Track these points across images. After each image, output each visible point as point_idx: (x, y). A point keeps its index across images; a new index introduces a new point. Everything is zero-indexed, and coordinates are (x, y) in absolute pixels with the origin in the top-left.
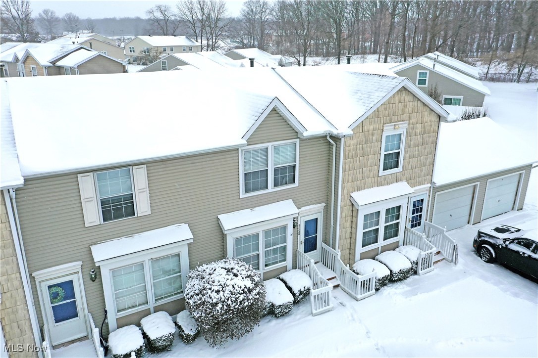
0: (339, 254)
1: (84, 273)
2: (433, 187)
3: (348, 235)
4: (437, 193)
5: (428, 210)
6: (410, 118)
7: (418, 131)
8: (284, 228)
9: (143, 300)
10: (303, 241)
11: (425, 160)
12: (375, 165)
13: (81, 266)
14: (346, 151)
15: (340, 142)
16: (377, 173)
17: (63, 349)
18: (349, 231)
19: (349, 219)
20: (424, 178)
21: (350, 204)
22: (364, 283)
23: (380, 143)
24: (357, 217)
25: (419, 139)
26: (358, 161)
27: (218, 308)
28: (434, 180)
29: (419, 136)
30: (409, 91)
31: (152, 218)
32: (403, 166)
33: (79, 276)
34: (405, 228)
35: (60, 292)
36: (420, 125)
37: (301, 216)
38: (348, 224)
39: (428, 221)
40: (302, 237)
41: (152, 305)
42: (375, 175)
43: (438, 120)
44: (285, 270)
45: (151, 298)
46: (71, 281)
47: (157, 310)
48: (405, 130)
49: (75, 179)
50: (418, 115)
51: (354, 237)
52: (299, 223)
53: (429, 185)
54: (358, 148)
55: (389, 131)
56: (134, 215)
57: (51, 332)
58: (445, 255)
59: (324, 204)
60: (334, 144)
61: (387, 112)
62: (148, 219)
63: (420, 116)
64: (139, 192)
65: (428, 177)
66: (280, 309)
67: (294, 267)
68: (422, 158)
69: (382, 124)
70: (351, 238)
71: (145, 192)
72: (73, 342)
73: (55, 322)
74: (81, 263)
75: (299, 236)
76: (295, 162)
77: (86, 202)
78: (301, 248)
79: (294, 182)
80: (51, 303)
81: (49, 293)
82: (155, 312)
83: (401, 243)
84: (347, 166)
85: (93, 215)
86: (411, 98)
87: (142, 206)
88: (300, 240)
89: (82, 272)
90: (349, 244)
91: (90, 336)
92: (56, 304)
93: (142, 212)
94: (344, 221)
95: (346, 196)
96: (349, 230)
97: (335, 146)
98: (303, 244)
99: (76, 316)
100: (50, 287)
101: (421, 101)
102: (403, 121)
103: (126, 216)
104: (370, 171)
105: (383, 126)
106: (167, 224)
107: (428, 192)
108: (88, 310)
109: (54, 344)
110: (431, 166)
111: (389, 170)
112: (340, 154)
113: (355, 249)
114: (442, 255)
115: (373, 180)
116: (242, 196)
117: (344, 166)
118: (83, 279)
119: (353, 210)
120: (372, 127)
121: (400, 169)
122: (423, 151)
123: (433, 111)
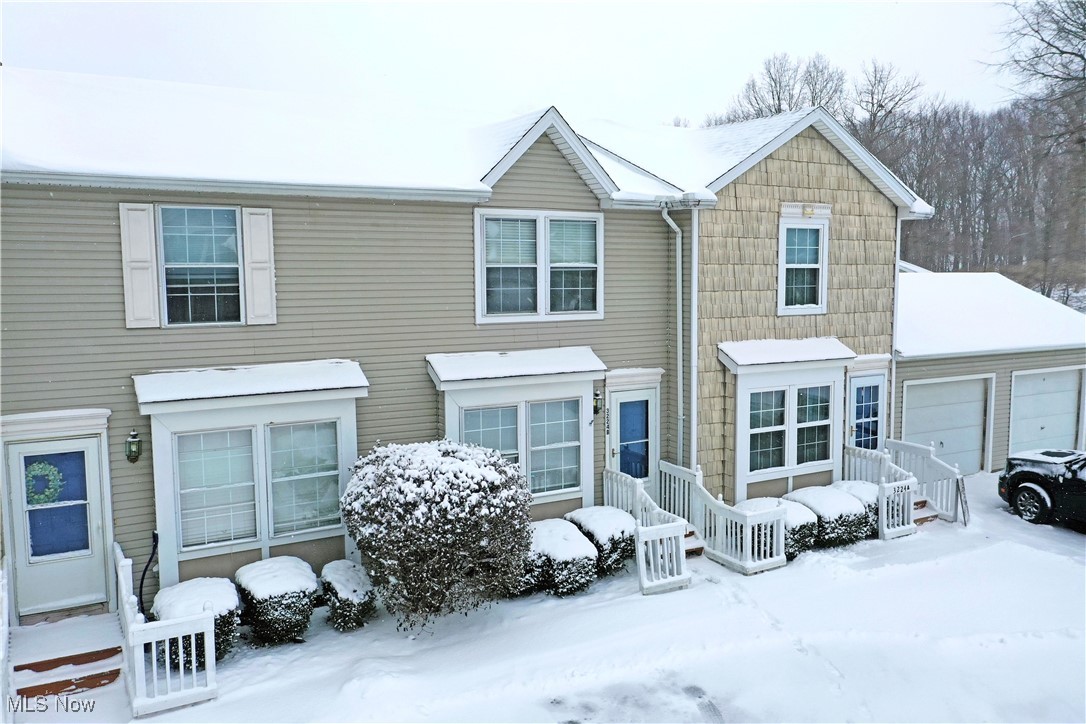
0: (700, 475)
1: (114, 440)
2: (897, 363)
3: (717, 442)
4: (906, 383)
5: (889, 415)
6: (834, 200)
7: (854, 231)
8: (574, 405)
9: (244, 526)
10: (618, 450)
11: (873, 297)
12: (768, 289)
13: (109, 420)
14: (703, 246)
15: (691, 225)
16: (773, 308)
17: (42, 626)
18: (718, 432)
19: (718, 403)
20: (874, 338)
21: (719, 368)
22: (759, 530)
23: (774, 241)
24: (734, 396)
25: (858, 248)
26: (731, 273)
27: (418, 513)
28: (897, 346)
29: (856, 242)
30: (828, 141)
31: (279, 335)
32: (828, 302)
33: (100, 446)
34: (844, 448)
35: (51, 478)
36: (857, 218)
37: (612, 389)
38: (717, 416)
39: (892, 439)
40: (614, 442)
41: (265, 542)
42: (770, 311)
43: (894, 214)
44: (578, 503)
45: (265, 525)
46: (81, 455)
47: (275, 552)
48: (827, 223)
49: (113, 214)
50: (850, 196)
51: (732, 444)
52: (607, 407)
53: (888, 356)
54: (729, 244)
55: (793, 218)
56: (238, 318)
57: (19, 578)
58: (938, 508)
59: (661, 371)
60: (677, 229)
61: (785, 178)
62: (269, 335)
63: (856, 200)
64: (253, 269)
65: (882, 337)
66: (565, 573)
67: (599, 501)
68: (866, 291)
69: (777, 201)
70: (724, 449)
71: (265, 269)
72: (69, 612)
73: (31, 552)
74: (108, 412)
75: (607, 436)
76: (596, 262)
77: (133, 269)
78: (614, 464)
79: (595, 308)
80: (28, 503)
81: (27, 476)
82: (271, 556)
83: (837, 474)
84: (708, 280)
85: (146, 303)
86: (834, 157)
87: (258, 300)
88: (610, 446)
89: (109, 437)
90: (720, 465)
91: (112, 605)
92: (38, 507)
93: (257, 317)
94: (706, 407)
95: (709, 348)
96: (718, 429)
97: (679, 235)
98: (618, 457)
99: (85, 545)
100: (29, 461)
101: (855, 168)
102: (820, 202)
103: (220, 320)
104: (758, 301)
105: (780, 206)
106: (312, 356)
107: (886, 372)
108: (115, 535)
109: (24, 611)
110: (888, 314)
111: (798, 306)
112: (691, 250)
113: (734, 475)
114: (932, 509)
115: (765, 323)
116: (480, 319)
117: (702, 278)
118: (110, 454)
119: (724, 384)
120: (756, 204)
121: (820, 308)
122: (868, 277)
123: (881, 192)
